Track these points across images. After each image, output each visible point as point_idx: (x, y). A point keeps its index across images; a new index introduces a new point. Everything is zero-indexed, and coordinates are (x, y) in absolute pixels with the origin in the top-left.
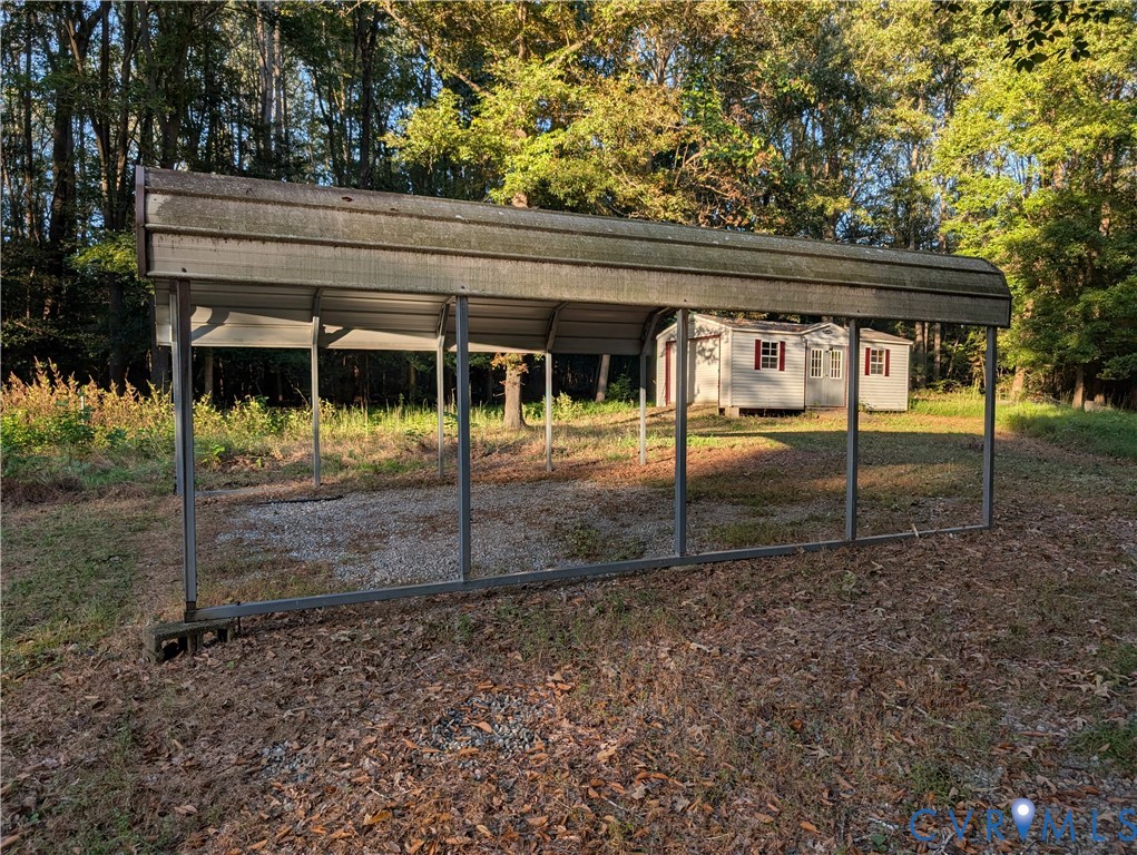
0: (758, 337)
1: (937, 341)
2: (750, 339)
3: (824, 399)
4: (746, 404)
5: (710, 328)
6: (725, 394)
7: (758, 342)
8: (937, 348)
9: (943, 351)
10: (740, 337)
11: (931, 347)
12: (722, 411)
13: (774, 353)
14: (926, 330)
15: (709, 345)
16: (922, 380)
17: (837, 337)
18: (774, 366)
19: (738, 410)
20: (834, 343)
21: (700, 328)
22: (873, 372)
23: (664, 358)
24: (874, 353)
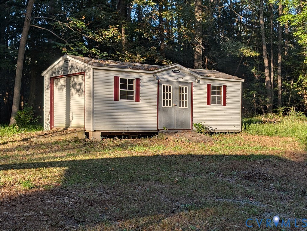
0: (117, 74)
1: (279, 81)
2: (110, 76)
3: (173, 123)
4: (108, 128)
5: (78, 67)
6: (89, 120)
7: (116, 78)
8: (280, 85)
9: (284, 88)
10: (103, 75)
11: (275, 85)
12: (87, 134)
13: (131, 87)
14: (272, 73)
15: (79, 80)
16: (270, 107)
17: (184, 75)
18: (131, 98)
19: (99, 134)
20: (181, 80)
21: (72, 66)
22: (214, 102)
23: (49, 91)
24: (214, 88)
